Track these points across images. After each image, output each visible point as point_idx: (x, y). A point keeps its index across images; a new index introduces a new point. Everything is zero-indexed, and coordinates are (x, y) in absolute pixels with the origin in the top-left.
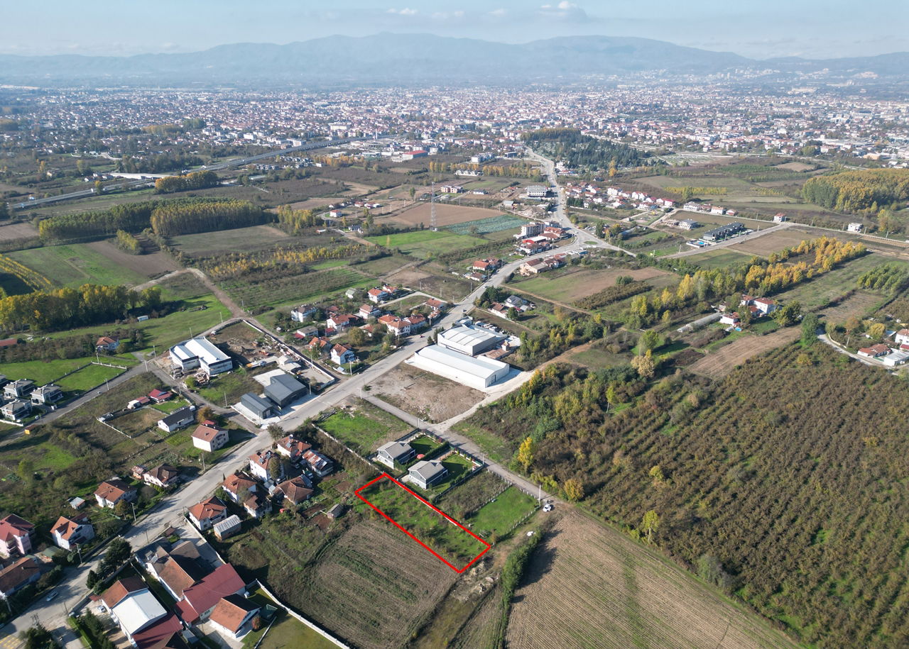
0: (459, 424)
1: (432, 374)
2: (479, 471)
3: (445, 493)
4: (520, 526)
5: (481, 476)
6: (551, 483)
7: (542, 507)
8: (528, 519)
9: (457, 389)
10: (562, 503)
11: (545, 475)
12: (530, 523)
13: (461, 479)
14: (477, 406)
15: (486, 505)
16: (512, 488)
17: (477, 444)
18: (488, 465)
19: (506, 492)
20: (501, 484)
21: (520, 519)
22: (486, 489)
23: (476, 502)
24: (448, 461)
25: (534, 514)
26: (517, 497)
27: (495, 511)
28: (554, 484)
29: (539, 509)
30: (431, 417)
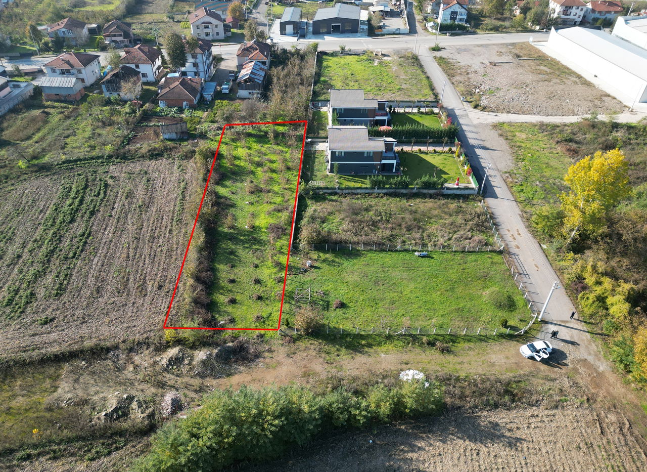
0: (522, 126)
1: (558, 63)
2: (463, 196)
3: (351, 193)
4: (412, 339)
5: (453, 205)
6: (609, 301)
7: (526, 337)
8: (454, 339)
9: (580, 89)
10: (603, 366)
11: (611, 274)
12: (446, 351)
13: (405, 185)
14: (589, 116)
15: (393, 250)
16: (497, 258)
17: (518, 159)
18: (495, 196)
19: (472, 257)
20: (479, 237)
21: (432, 326)
22: (432, 228)
23: (382, 233)
24: (428, 158)
25: (483, 339)
26: (486, 279)
27: (397, 274)
28: (618, 307)
29: (511, 337)
30: (484, 101)
